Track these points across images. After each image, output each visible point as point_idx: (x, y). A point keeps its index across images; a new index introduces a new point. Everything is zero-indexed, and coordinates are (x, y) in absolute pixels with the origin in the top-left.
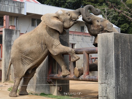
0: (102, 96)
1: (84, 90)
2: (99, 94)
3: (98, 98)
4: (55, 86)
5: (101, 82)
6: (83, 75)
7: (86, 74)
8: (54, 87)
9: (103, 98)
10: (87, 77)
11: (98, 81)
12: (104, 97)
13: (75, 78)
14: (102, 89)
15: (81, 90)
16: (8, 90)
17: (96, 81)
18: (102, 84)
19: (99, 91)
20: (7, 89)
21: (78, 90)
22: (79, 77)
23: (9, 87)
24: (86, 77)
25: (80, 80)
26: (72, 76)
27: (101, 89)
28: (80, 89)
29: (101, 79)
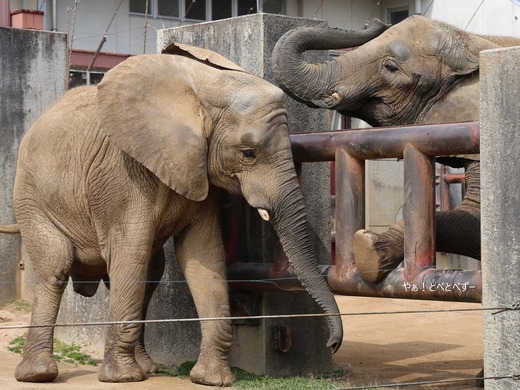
0: (502, 374)
1: (409, 344)
2: (487, 367)
3: (481, 384)
4: (256, 324)
5: (495, 304)
6: (400, 268)
7: (418, 264)
8: (252, 329)
9: (509, 385)
10: (423, 279)
11: (484, 298)
12: (511, 381)
13: (360, 285)
14: (503, 337)
15: (394, 345)
16: (12, 346)
17: (473, 296)
18: (504, 314)
19: (486, 349)
20: (7, 344)
21: (378, 346)
22: (382, 277)
23: (13, 334)
24: (421, 275)
25: (387, 295)
26: (346, 273)
27: (497, 337)
28: (387, 343)
29: (500, 287)
